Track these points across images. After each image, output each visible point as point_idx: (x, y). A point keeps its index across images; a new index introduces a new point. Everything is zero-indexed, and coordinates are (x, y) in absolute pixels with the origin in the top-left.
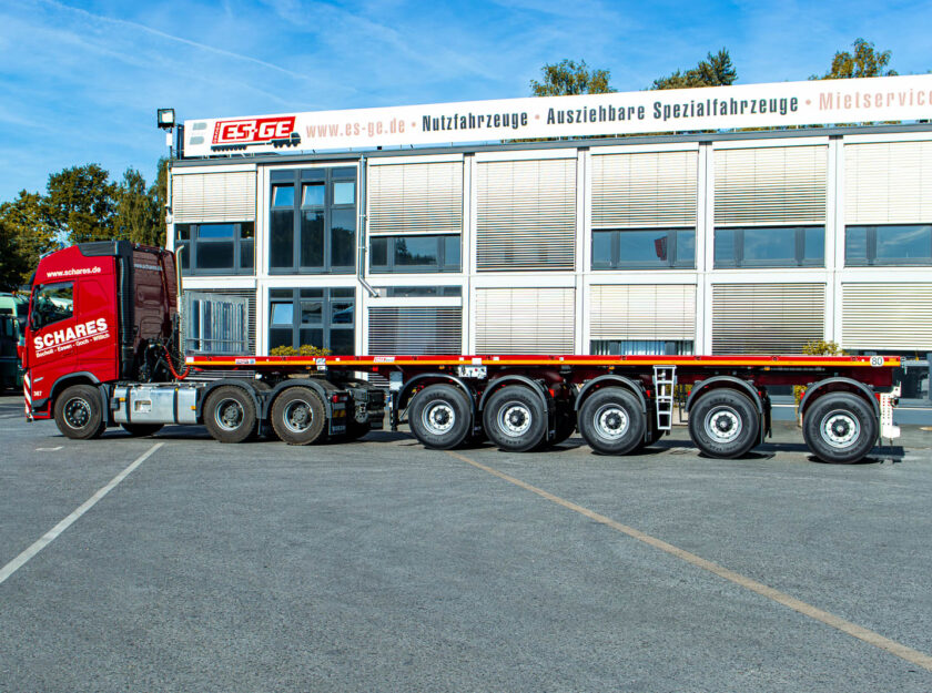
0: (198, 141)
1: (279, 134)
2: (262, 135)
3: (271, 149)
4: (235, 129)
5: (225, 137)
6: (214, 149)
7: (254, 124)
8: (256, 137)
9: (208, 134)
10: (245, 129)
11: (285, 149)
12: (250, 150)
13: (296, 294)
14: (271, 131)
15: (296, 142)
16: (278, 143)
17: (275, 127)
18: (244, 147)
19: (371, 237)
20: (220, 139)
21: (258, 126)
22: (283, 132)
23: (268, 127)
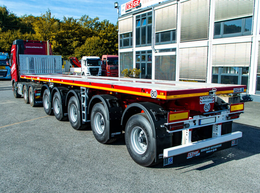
0: (123, 10)
1: (137, 4)
2: (134, 6)
3: (136, 9)
4: (129, 5)
5: (128, 8)
6: (126, 12)
7: (132, 2)
8: (133, 7)
9: (124, 8)
10: (131, 4)
11: (139, 9)
12: (132, 10)
13: (140, 53)
14: (136, 4)
15: (140, 6)
16: (137, 7)
17: (136, 2)
18: (131, 10)
19: (156, 33)
20: (127, 9)
21: (133, 3)
22: (138, 3)
23: (135, 3)
